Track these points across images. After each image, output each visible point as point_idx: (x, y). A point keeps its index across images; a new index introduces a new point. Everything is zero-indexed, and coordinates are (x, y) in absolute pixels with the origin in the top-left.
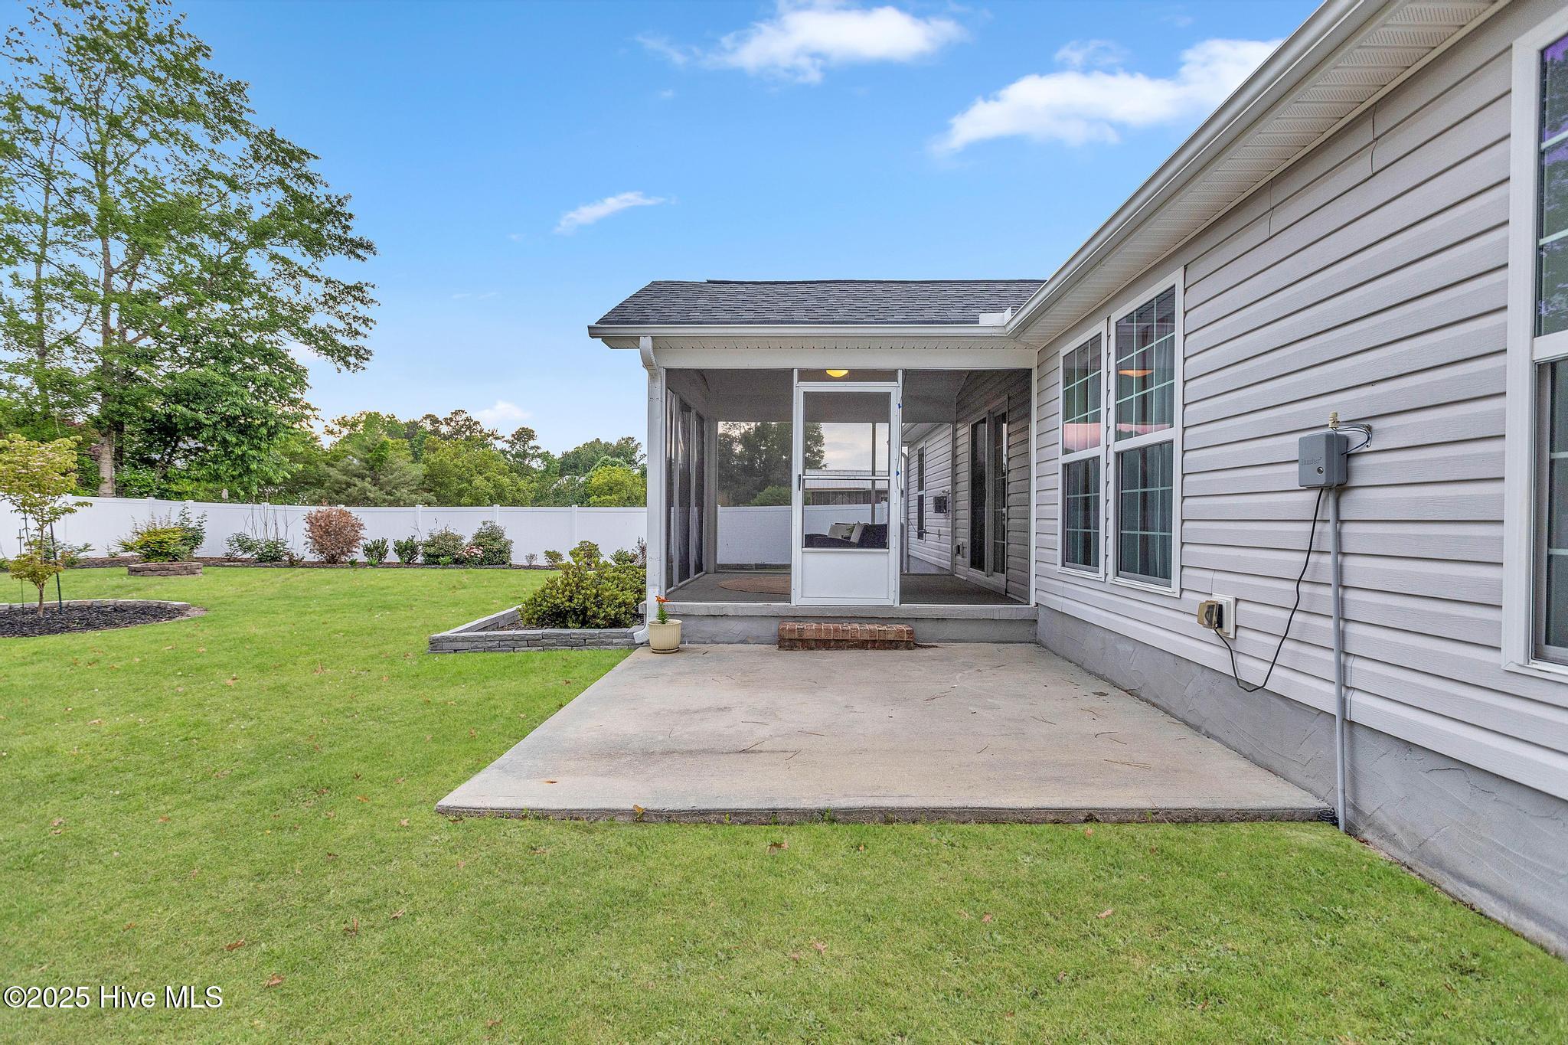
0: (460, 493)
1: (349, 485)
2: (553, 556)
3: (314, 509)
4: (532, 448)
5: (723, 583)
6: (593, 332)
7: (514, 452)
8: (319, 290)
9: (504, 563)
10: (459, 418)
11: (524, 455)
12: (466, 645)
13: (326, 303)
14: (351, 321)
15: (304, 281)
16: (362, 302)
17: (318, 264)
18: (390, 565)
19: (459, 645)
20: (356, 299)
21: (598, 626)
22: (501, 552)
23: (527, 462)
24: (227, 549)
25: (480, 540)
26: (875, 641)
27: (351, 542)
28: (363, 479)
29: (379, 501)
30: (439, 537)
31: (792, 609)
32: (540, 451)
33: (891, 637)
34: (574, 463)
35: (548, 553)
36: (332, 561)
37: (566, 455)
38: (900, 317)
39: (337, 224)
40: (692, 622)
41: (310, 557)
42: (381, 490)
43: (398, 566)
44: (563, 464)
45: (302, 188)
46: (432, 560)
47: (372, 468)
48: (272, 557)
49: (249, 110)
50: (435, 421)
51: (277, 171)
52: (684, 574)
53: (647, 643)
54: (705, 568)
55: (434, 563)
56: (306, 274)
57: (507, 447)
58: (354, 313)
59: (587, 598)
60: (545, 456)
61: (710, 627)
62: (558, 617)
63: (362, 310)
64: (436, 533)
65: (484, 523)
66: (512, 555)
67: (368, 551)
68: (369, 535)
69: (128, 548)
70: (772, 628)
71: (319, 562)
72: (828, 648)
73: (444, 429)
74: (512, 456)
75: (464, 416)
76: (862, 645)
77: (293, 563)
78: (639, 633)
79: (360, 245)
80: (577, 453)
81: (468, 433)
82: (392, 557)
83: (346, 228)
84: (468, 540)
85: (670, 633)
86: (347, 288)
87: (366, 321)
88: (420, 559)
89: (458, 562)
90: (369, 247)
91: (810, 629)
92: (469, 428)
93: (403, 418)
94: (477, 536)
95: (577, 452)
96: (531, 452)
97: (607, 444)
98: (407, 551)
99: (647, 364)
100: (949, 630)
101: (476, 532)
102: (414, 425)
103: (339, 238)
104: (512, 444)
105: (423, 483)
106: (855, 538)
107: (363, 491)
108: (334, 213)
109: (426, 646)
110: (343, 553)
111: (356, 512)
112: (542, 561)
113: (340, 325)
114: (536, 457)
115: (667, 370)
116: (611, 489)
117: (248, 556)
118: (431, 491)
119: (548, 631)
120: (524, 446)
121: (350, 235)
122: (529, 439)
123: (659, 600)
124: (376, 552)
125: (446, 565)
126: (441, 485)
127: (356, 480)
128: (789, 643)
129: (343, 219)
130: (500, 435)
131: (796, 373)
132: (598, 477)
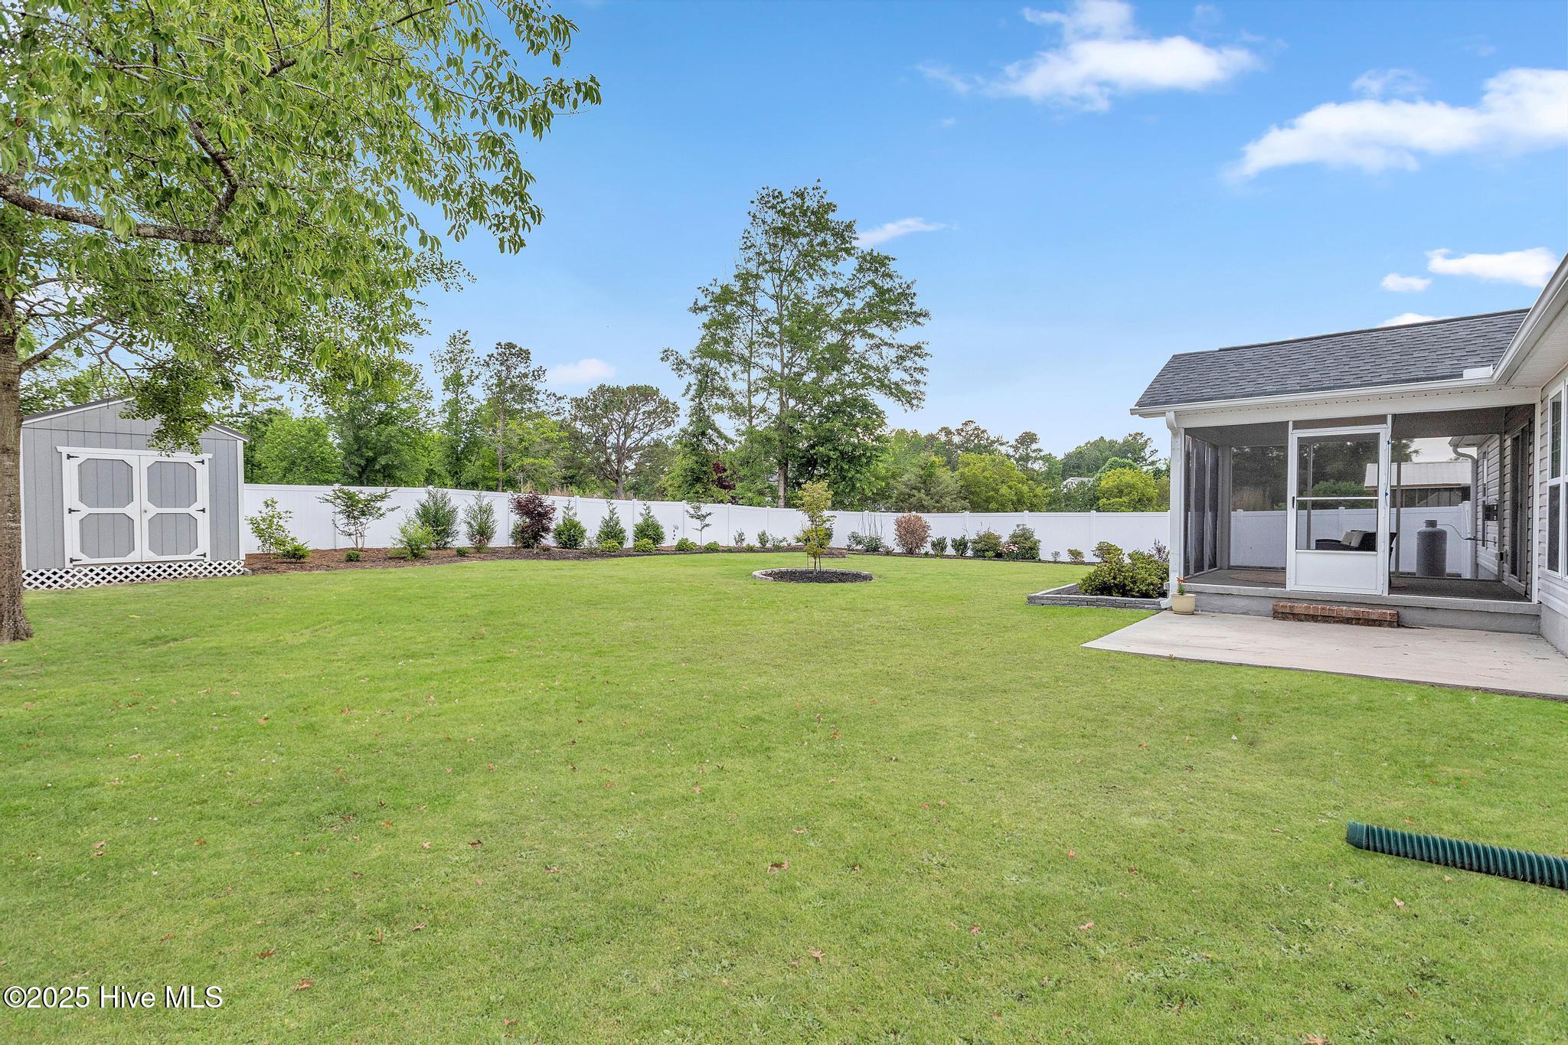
0: (988, 500)
1: (910, 496)
2: (1075, 554)
3: (900, 515)
4: (1035, 451)
5: (1232, 576)
6: (1133, 412)
7: (1017, 456)
8: (891, 354)
9: (1034, 558)
10: (968, 428)
11: (1026, 458)
12: (1049, 602)
13: (897, 362)
14: (912, 372)
15: (884, 349)
16: (919, 356)
17: (894, 336)
18: (948, 557)
19: (1044, 602)
20: (916, 354)
21: (1133, 596)
22: (1031, 549)
23: (1029, 465)
24: (848, 542)
25: (1015, 539)
26: (1359, 619)
27: (923, 540)
28: (919, 491)
29: (930, 508)
30: (984, 536)
31: (1287, 592)
32: (1042, 454)
33: (1375, 617)
34: (1076, 464)
35: (1071, 552)
36: (910, 553)
37: (1068, 456)
38: (1384, 378)
39: (906, 302)
40: (1203, 597)
41: (898, 550)
42: (932, 499)
43: (954, 557)
44: (1065, 465)
45: (887, 284)
46: (980, 554)
47: (925, 483)
48: (873, 548)
49: (855, 238)
50: (948, 432)
51: (871, 276)
52: (1199, 567)
53: (1171, 609)
54: (1218, 564)
55: (980, 556)
56: (886, 344)
57: (1011, 452)
58: (914, 365)
59: (1125, 578)
60: (1047, 459)
61: (1218, 602)
62: (1105, 589)
63: (920, 362)
64: (982, 533)
65: (1018, 526)
66: (1040, 552)
67: (934, 545)
68: (934, 534)
69: (799, 540)
70: (1269, 605)
71: (902, 553)
72: (1316, 621)
73: (956, 439)
74: (1016, 459)
75: (973, 426)
76: (1348, 621)
77: (888, 553)
78: (1164, 602)
79: (920, 315)
80: (1079, 454)
81: (976, 441)
82: (950, 551)
83: (912, 304)
84: (1005, 539)
85: (1188, 602)
86: (911, 348)
87: (921, 370)
88: (969, 553)
89: (999, 556)
90: (926, 315)
91: (1300, 608)
92: (977, 436)
93: (923, 433)
94: (1014, 536)
95: (1080, 452)
96: (1034, 455)
97: (1111, 442)
98: (960, 546)
99: (1170, 427)
100: (1438, 618)
101: (1011, 533)
102: (932, 438)
103: (907, 313)
104: (1016, 449)
105: (961, 492)
106: (1355, 543)
107: (920, 500)
108: (905, 296)
109: (1026, 599)
110: (917, 547)
111: (925, 517)
112: (1065, 557)
113: (908, 378)
114: (1038, 459)
115: (1185, 429)
116: (1121, 492)
117: (859, 547)
118: (966, 498)
119: (1099, 597)
120: (1027, 449)
121: (915, 309)
122: (1032, 443)
123: (1179, 580)
124: (940, 545)
125: (990, 558)
126: (972, 493)
127: (915, 492)
128: (1280, 615)
129: (909, 298)
130: (1005, 440)
131: (1291, 424)
132: (1108, 479)
